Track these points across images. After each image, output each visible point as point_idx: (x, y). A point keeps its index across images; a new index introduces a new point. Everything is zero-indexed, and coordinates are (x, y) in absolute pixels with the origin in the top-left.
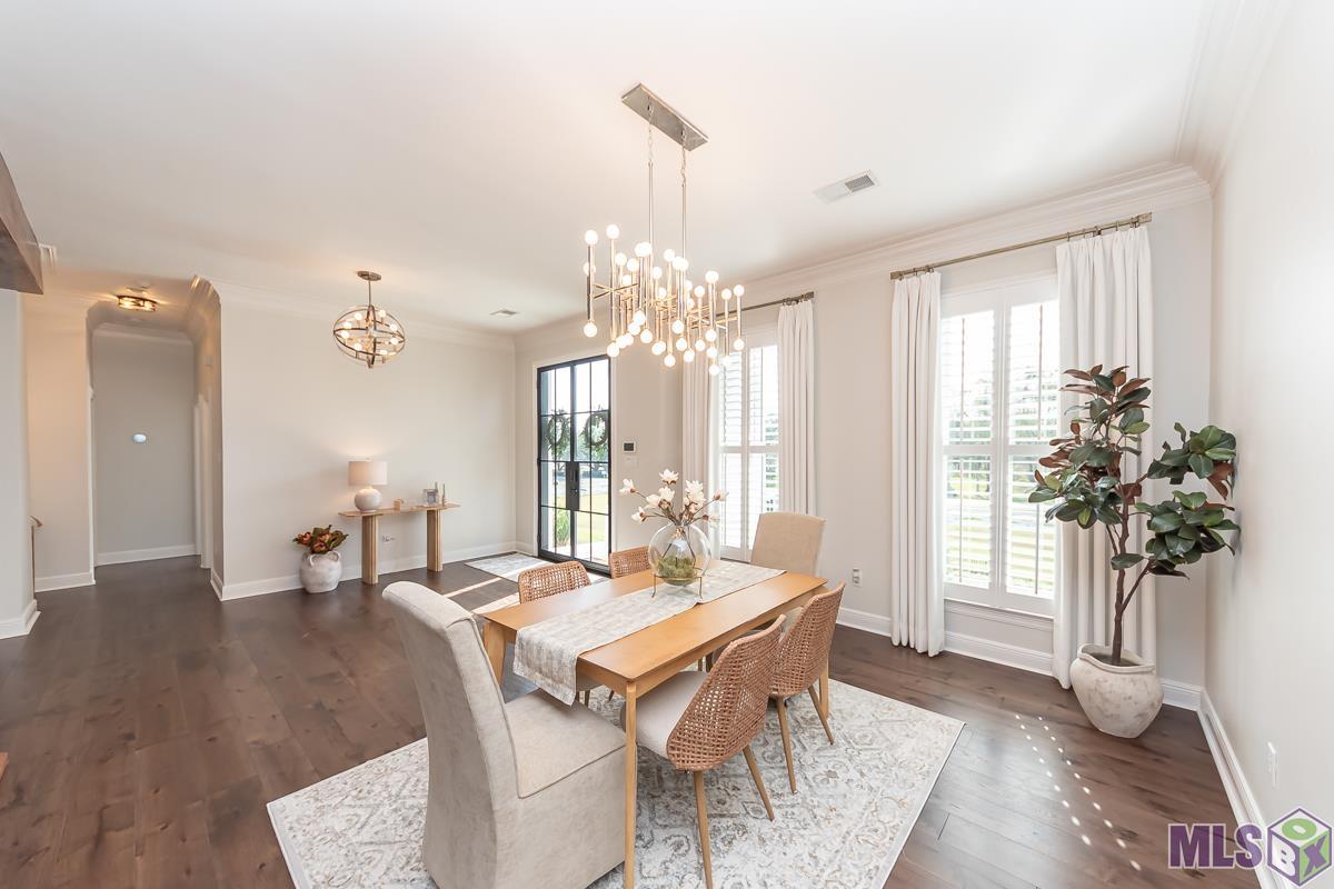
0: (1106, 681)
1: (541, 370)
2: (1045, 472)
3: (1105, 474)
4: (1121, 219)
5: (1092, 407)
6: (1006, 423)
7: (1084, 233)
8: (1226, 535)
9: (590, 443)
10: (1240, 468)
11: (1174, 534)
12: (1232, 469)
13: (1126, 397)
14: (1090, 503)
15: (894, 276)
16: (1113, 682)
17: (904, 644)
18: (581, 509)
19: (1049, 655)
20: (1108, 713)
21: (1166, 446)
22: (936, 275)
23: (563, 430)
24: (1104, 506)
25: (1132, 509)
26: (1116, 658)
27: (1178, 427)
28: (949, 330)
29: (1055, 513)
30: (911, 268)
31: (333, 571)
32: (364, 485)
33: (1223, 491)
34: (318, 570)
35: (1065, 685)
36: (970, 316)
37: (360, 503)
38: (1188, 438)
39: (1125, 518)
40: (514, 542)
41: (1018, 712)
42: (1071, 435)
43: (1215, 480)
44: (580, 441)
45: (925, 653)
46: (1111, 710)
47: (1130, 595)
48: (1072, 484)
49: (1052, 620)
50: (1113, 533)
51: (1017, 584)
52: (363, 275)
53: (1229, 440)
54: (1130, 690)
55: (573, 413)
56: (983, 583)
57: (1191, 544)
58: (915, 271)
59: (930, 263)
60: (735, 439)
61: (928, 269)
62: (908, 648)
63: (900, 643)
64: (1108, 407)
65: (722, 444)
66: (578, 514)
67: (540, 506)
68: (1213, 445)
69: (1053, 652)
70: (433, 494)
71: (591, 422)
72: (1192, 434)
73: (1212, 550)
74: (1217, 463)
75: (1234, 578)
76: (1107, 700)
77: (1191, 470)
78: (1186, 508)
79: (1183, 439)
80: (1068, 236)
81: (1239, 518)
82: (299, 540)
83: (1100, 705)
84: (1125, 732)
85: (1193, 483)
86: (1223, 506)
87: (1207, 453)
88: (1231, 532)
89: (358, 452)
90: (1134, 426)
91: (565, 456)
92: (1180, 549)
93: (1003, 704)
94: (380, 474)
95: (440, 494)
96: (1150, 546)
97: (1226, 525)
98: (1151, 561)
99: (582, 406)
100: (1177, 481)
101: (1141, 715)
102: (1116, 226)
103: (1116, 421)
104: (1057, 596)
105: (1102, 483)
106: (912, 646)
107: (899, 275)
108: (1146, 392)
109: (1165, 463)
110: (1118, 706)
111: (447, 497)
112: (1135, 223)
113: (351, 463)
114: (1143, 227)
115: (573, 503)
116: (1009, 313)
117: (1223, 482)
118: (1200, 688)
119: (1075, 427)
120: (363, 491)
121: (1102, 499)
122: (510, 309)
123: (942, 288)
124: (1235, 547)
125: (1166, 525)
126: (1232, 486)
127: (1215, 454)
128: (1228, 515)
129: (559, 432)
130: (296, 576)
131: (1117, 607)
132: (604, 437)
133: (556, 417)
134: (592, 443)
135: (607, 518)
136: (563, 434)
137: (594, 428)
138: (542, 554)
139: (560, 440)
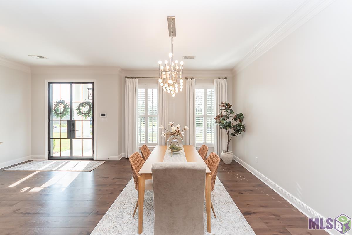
1: (50, 84)
4: (217, 77)
6: (206, 111)
14: (228, 125)
18: (76, 138)
22: (194, 80)
23: (65, 108)
26: (227, 151)
29: (223, 127)
33: (241, 123)
44: (75, 112)
47: (229, 141)
48: (226, 122)
49: (214, 147)
51: (208, 142)
55: (71, 102)
56: (203, 142)
58: (191, 78)
65: (139, 114)
66: (74, 140)
67: (50, 138)
68: (241, 116)
83: (227, 159)
90: (232, 112)
91: (67, 118)
99: (77, 99)
102: (222, 78)
103: (228, 112)
104: (215, 142)
107: (188, 78)
114: (226, 79)
115: (71, 136)
116: (206, 90)
129: (62, 109)
132: (89, 111)
133: (61, 102)
134: (82, 113)
135: (91, 140)
136: (64, 110)
137: (83, 108)
138: (51, 158)
139: (63, 112)
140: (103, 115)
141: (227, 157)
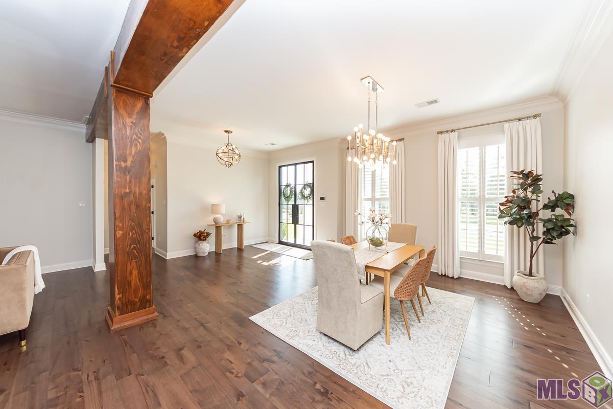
0: (527, 282)
1: (280, 167)
2: (502, 208)
3: (526, 208)
5: (521, 184)
6: (484, 189)
7: (515, 120)
8: (571, 229)
9: (303, 196)
10: (576, 206)
11: (553, 229)
12: (573, 207)
13: (534, 181)
14: (521, 218)
15: (438, 133)
16: (530, 282)
17: (444, 274)
18: (299, 223)
19: (502, 277)
20: (528, 294)
21: (549, 198)
22: (456, 133)
23: (291, 191)
24: (527, 220)
25: (535, 221)
26: (531, 274)
27: (553, 192)
28: (461, 154)
29: (508, 223)
30: (446, 130)
31: (207, 247)
32: (217, 213)
33: (570, 214)
34: (202, 247)
35: (509, 287)
36: (471, 149)
37: (215, 221)
38: (557, 196)
39: (533, 224)
40: (267, 238)
41: (494, 295)
42: (512, 194)
43: (567, 210)
44: (299, 196)
45: (453, 277)
46: (529, 293)
47: (535, 252)
48: (515, 212)
49: (503, 264)
50: (529, 230)
51: (489, 250)
52: (226, 131)
53: (572, 197)
54: (536, 285)
55: (295, 185)
56: (476, 250)
57: (559, 232)
58: (447, 131)
59: (453, 129)
60: (369, 196)
61: (452, 131)
62: (445, 276)
63: (442, 274)
64: (527, 185)
65: (363, 197)
66: (297, 226)
67: (280, 223)
68: (566, 198)
69: (503, 276)
70: (240, 217)
71: (304, 188)
72: (559, 194)
73: (566, 235)
74: (568, 205)
75: (574, 245)
76: (528, 289)
77: (558, 207)
78: (557, 220)
79: (555, 196)
80: (509, 121)
81: (576, 223)
82: (195, 235)
83: (525, 291)
84: (534, 300)
85: (559, 211)
86: (570, 219)
87: (564, 201)
88: (573, 228)
89: (214, 200)
90: (537, 191)
91: (292, 202)
92: (555, 234)
93: (487, 293)
94: (223, 210)
95: (243, 217)
96: (544, 233)
97: (571, 226)
98: (544, 239)
99: (300, 182)
100: (553, 211)
101: (540, 294)
102: (528, 118)
103: (530, 189)
104: (506, 255)
105: (526, 212)
106: (447, 275)
107: (441, 133)
108: (541, 179)
109: (549, 204)
110: (532, 291)
111: (245, 219)
112: (535, 117)
113: (212, 205)
114: (538, 119)
115: (295, 221)
116: (485, 148)
117: (570, 211)
118: (561, 287)
119: (514, 192)
120: (217, 216)
121: (526, 217)
122: (273, 143)
123: (458, 138)
124: (575, 233)
125: (550, 226)
126: (573, 213)
127: (567, 201)
128: (572, 222)
129: (289, 192)
130: (193, 250)
131: (531, 256)
132: (310, 195)
133: (287, 186)
134: (304, 197)
135: (312, 227)
136: (290, 193)
137: (305, 190)
138: (281, 243)
139: (289, 196)
140: (322, 198)
141: (523, 286)
